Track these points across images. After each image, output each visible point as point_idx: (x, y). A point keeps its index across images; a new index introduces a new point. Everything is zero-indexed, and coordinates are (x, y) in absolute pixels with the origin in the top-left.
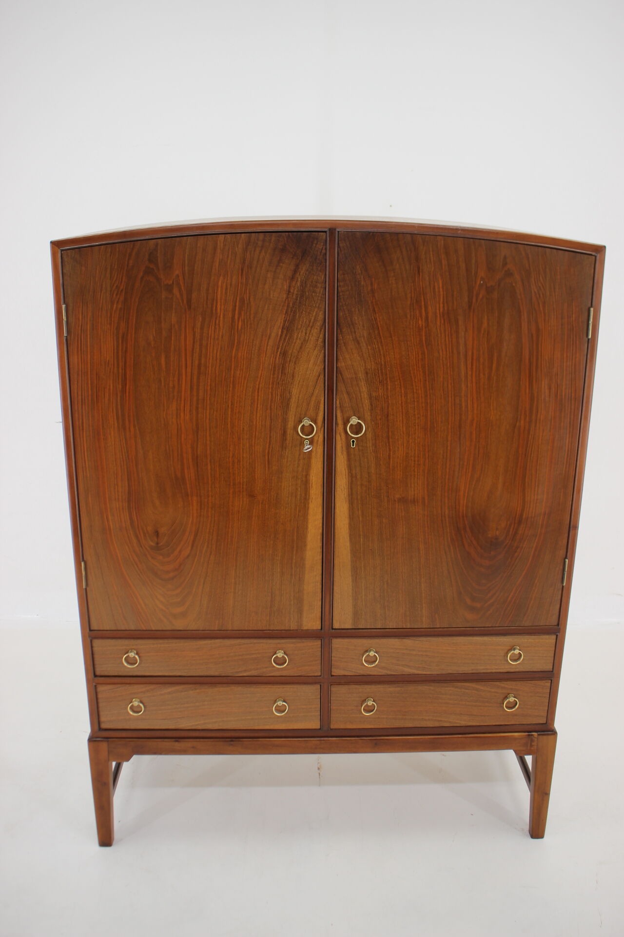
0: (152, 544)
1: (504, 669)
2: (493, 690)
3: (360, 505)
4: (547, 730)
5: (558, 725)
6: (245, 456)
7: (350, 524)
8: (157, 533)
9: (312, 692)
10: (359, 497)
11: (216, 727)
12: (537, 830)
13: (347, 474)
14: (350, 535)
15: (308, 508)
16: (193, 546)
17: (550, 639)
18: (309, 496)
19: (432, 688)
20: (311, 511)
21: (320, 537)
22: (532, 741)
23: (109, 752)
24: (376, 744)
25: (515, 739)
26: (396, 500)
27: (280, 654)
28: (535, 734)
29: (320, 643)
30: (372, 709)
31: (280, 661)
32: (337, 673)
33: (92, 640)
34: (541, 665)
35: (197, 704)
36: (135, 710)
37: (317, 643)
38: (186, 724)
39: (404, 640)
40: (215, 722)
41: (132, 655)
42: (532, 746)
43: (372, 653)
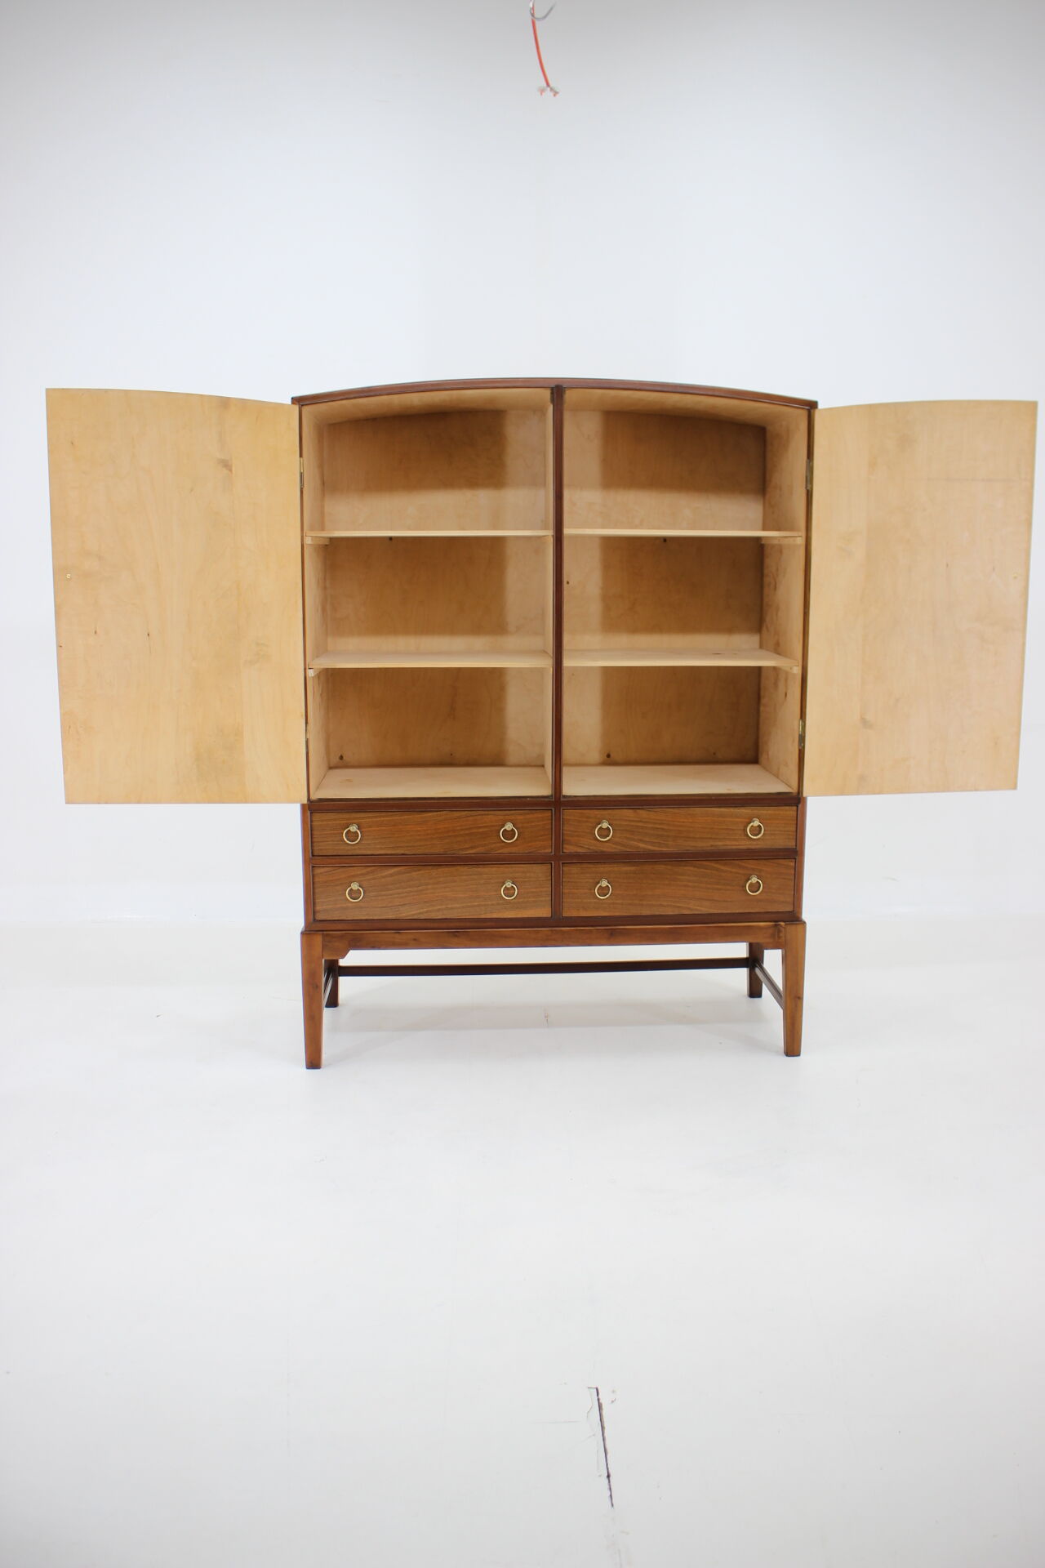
1: (743, 845)
2: (734, 870)
4: (794, 918)
5: (805, 915)
9: (540, 872)
11: (440, 916)
12: (792, 1048)
17: (790, 811)
19: (669, 867)
22: (779, 931)
23: (324, 947)
24: (612, 934)
25: (760, 928)
27: (509, 826)
28: (782, 924)
29: (550, 814)
30: (607, 892)
31: (509, 834)
32: (569, 849)
33: (311, 813)
34: (783, 842)
35: (420, 888)
36: (354, 896)
37: (548, 814)
38: (407, 913)
39: (638, 811)
40: (439, 910)
41: (354, 828)
42: (779, 937)
43: (605, 825)
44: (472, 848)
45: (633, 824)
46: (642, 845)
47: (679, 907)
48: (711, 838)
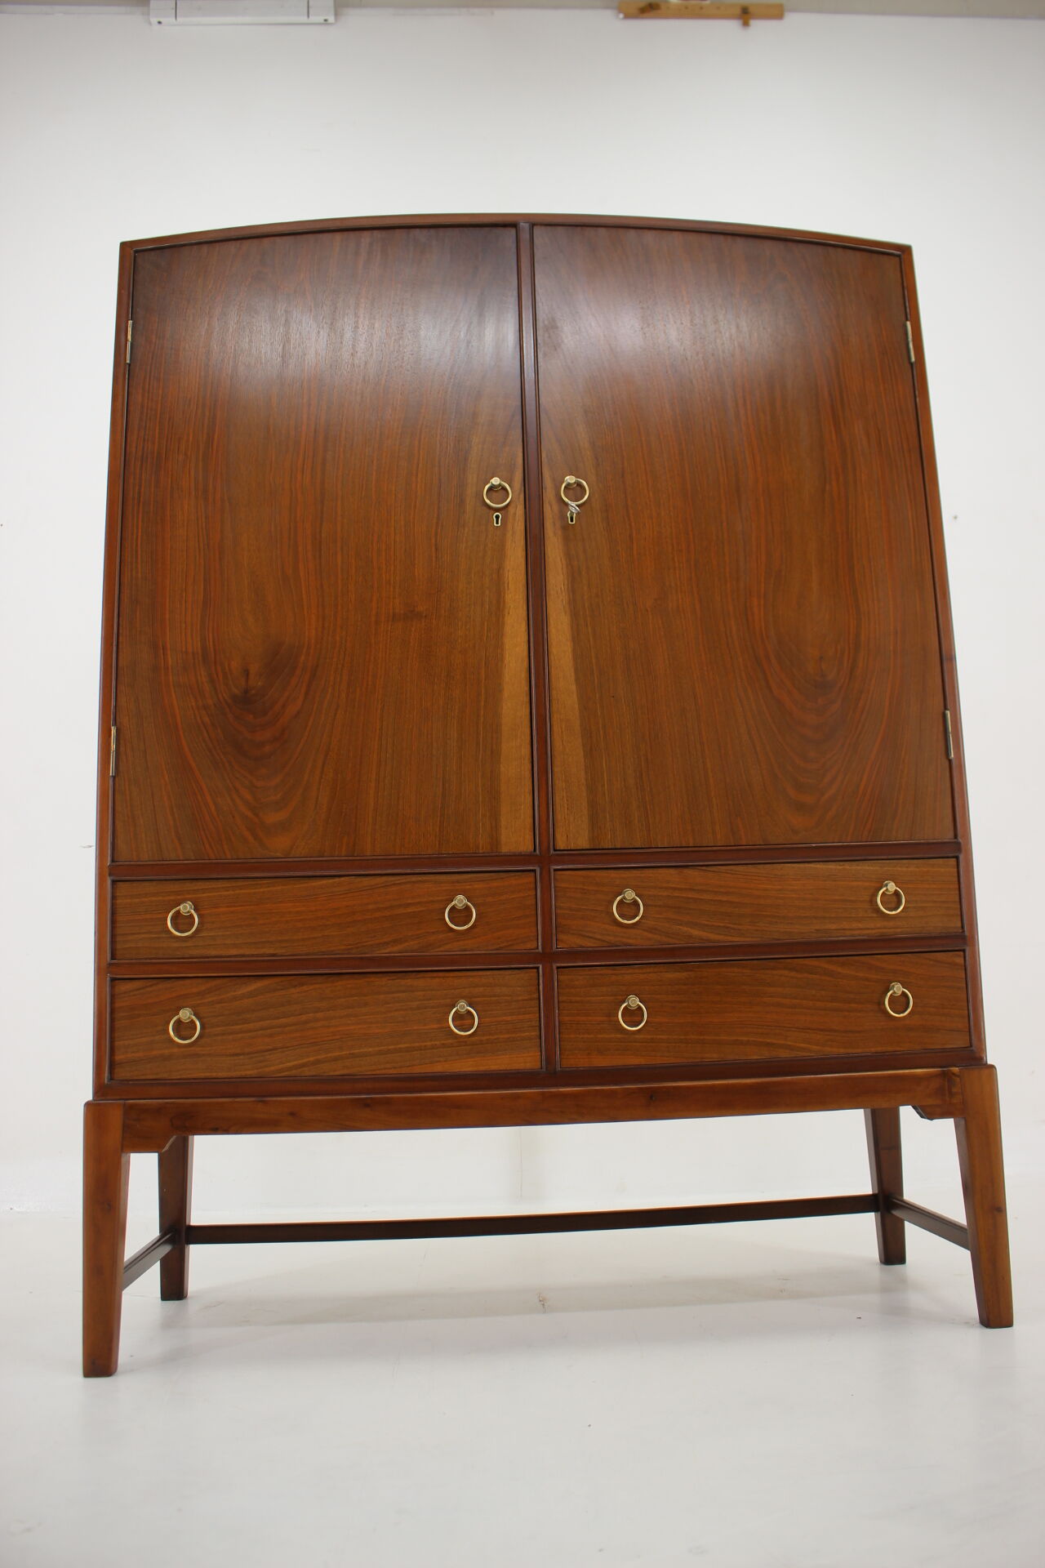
0: (236, 691)
1: (873, 927)
2: (860, 974)
3: (589, 619)
4: (973, 1058)
6: (398, 539)
7: (574, 651)
8: (247, 673)
9: (518, 985)
10: (586, 605)
11: (338, 1070)
13: (564, 566)
14: (576, 670)
15: (503, 624)
16: (307, 694)
17: (945, 868)
18: (504, 601)
20: (508, 629)
21: (524, 675)
22: (952, 1083)
23: (125, 1129)
25: (917, 1081)
26: (649, 609)
27: (460, 901)
28: (956, 1070)
29: (533, 880)
30: (637, 1019)
31: (460, 915)
32: (568, 941)
33: (114, 882)
34: (939, 922)
35: (304, 1017)
36: (183, 1033)
37: (528, 879)
38: (279, 1064)
39: (686, 871)
40: (336, 1059)
41: (186, 908)
42: (951, 1094)
43: (630, 895)
44: (396, 942)
45: (676, 894)
46: (695, 932)
47: (768, 1044)
48: (816, 918)
